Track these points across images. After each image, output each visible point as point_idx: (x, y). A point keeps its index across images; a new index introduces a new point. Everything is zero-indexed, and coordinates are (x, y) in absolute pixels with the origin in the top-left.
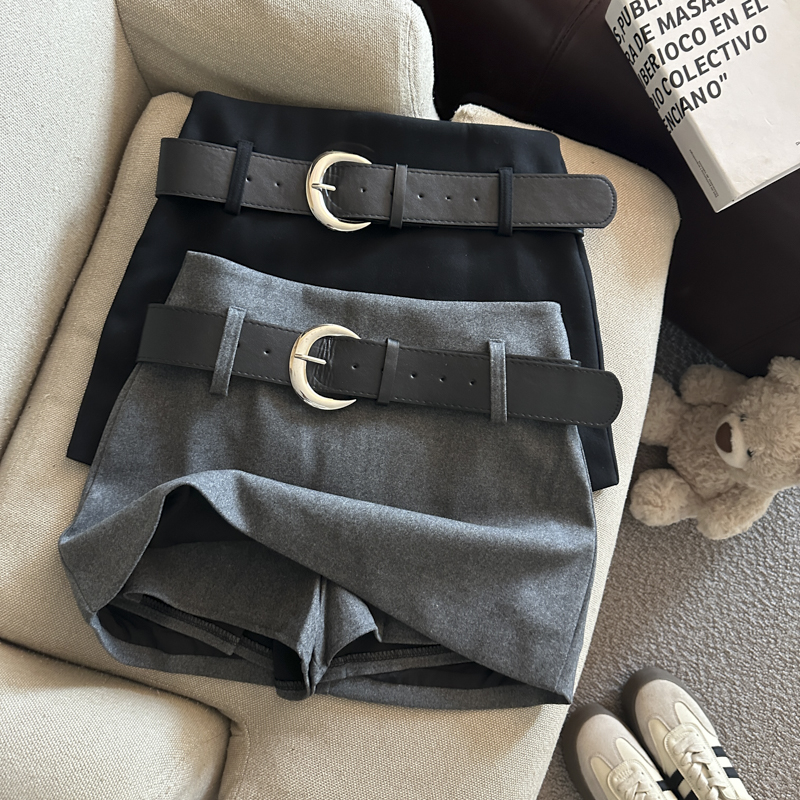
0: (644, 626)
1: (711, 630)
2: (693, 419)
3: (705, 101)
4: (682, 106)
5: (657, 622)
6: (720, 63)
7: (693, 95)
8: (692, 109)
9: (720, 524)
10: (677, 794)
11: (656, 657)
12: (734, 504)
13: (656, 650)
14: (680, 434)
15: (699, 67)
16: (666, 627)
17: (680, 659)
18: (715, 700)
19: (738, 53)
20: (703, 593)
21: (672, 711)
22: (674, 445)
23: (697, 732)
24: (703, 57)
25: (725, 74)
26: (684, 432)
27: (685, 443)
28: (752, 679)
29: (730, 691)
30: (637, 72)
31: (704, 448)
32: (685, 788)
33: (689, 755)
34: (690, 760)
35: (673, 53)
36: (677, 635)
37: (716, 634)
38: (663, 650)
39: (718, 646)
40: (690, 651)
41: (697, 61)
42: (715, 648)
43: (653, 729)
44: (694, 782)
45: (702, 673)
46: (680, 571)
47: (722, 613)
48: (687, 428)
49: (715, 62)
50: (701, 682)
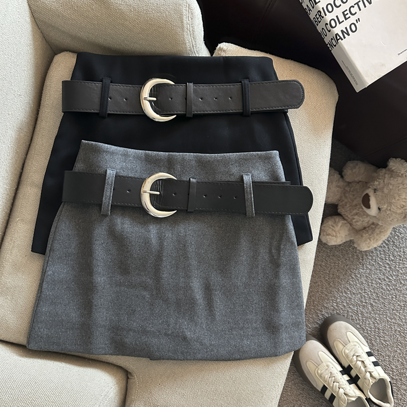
0: (330, 295)
1: (364, 294)
2: (350, 190)
3: (349, 35)
4: (337, 38)
5: (336, 292)
6: (356, 13)
7: (342, 31)
8: (342, 40)
9: (366, 243)
10: (350, 376)
11: (337, 309)
12: (372, 233)
13: (336, 306)
14: (343, 198)
15: (345, 16)
16: (341, 294)
17: (348, 309)
18: (367, 328)
19: (365, 7)
20: (359, 276)
21: (345, 336)
22: (341, 204)
23: (358, 345)
24: (347, 10)
25: (359, 19)
26: (346, 197)
27: (346, 203)
28: (385, 316)
29: (374, 323)
30: (312, 19)
31: (356, 205)
32: (353, 373)
33: (355, 357)
34: (355, 360)
35: (330, 9)
36: (346, 298)
37: (366, 296)
38: (340, 306)
39: (367, 301)
40: (353, 305)
41: (343, 13)
42: (366, 303)
43: (337, 346)
44: (358, 370)
45: (360, 315)
46: (347, 266)
47: (369, 285)
48: (347, 195)
49: (353, 13)
50: (359, 320)
